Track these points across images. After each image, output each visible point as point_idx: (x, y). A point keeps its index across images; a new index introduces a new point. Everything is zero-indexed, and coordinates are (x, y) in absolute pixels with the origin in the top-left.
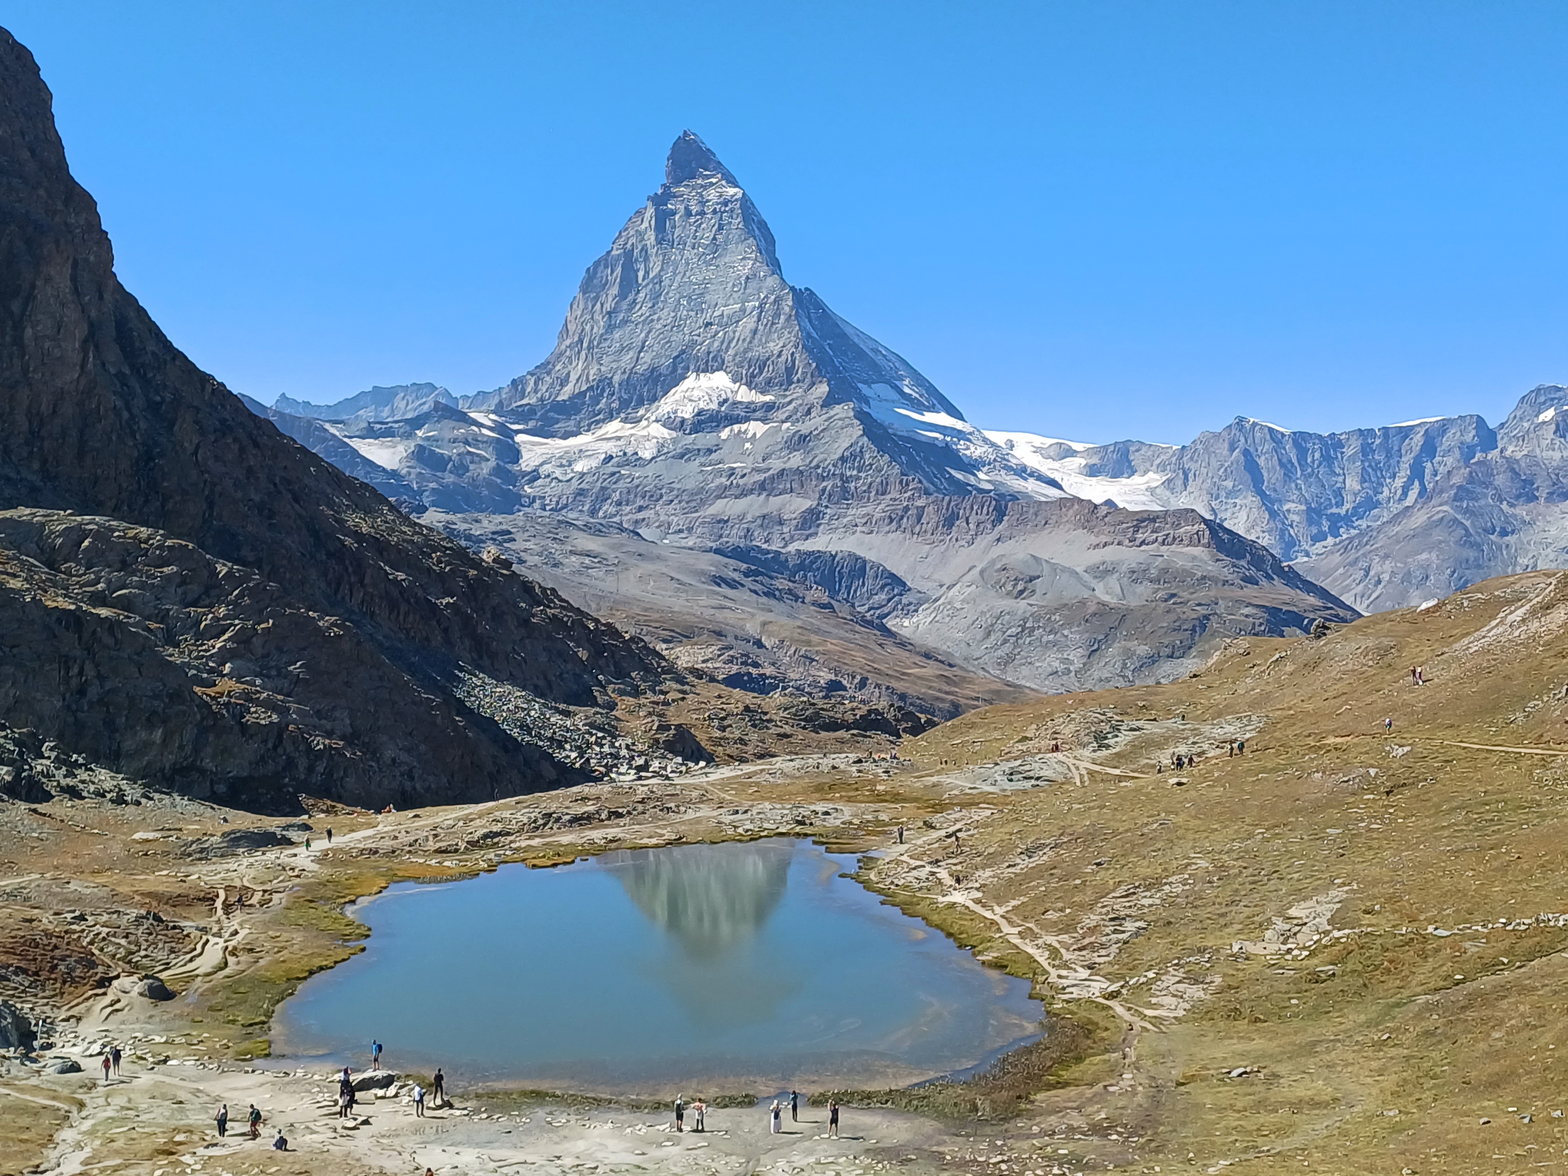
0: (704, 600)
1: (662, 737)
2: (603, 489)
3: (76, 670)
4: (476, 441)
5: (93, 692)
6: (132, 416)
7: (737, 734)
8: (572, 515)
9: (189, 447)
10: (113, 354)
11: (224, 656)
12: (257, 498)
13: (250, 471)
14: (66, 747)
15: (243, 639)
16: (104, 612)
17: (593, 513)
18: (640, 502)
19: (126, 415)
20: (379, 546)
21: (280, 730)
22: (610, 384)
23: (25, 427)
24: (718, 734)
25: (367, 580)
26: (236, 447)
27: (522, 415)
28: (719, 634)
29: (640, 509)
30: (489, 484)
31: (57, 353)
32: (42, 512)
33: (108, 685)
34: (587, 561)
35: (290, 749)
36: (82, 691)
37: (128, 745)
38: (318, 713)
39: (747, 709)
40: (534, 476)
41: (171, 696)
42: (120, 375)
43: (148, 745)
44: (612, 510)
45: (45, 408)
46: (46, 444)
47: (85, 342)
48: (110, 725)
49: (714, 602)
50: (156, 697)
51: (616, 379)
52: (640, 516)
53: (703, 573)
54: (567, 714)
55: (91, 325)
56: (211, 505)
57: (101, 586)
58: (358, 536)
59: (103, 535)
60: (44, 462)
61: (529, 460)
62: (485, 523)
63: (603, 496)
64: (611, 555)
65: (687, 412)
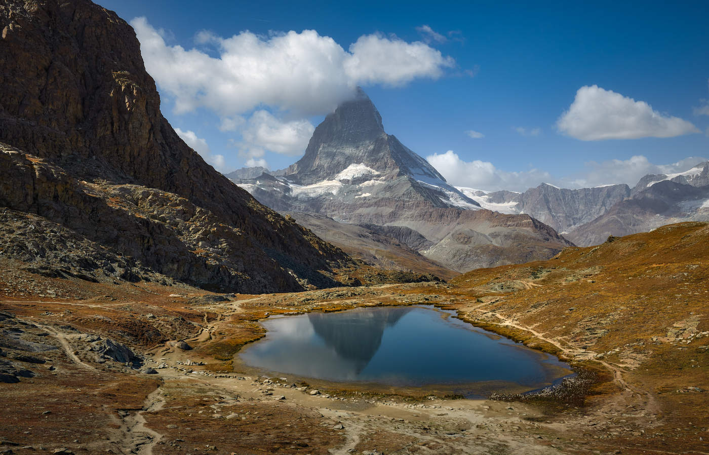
0: (356, 242)
3: (146, 241)
5: (152, 249)
6: (166, 158)
8: (309, 211)
9: (185, 170)
10: (159, 136)
11: (198, 240)
12: (208, 190)
13: (206, 181)
15: (205, 234)
16: (156, 221)
17: (317, 212)
18: (333, 208)
19: (163, 158)
21: (219, 267)
22: (323, 168)
25: (246, 222)
26: (201, 173)
27: (293, 178)
29: (333, 211)
31: (140, 133)
32: (134, 186)
33: (158, 247)
35: (223, 274)
36: (148, 249)
37: (165, 269)
38: (233, 262)
40: (296, 199)
41: (180, 252)
42: (162, 144)
44: (323, 210)
47: (150, 130)
48: (158, 261)
49: (359, 243)
50: (175, 252)
52: (333, 213)
53: (355, 233)
55: (152, 125)
57: (155, 213)
59: (155, 195)
61: (294, 193)
63: (320, 205)
64: (324, 226)
65: (349, 178)
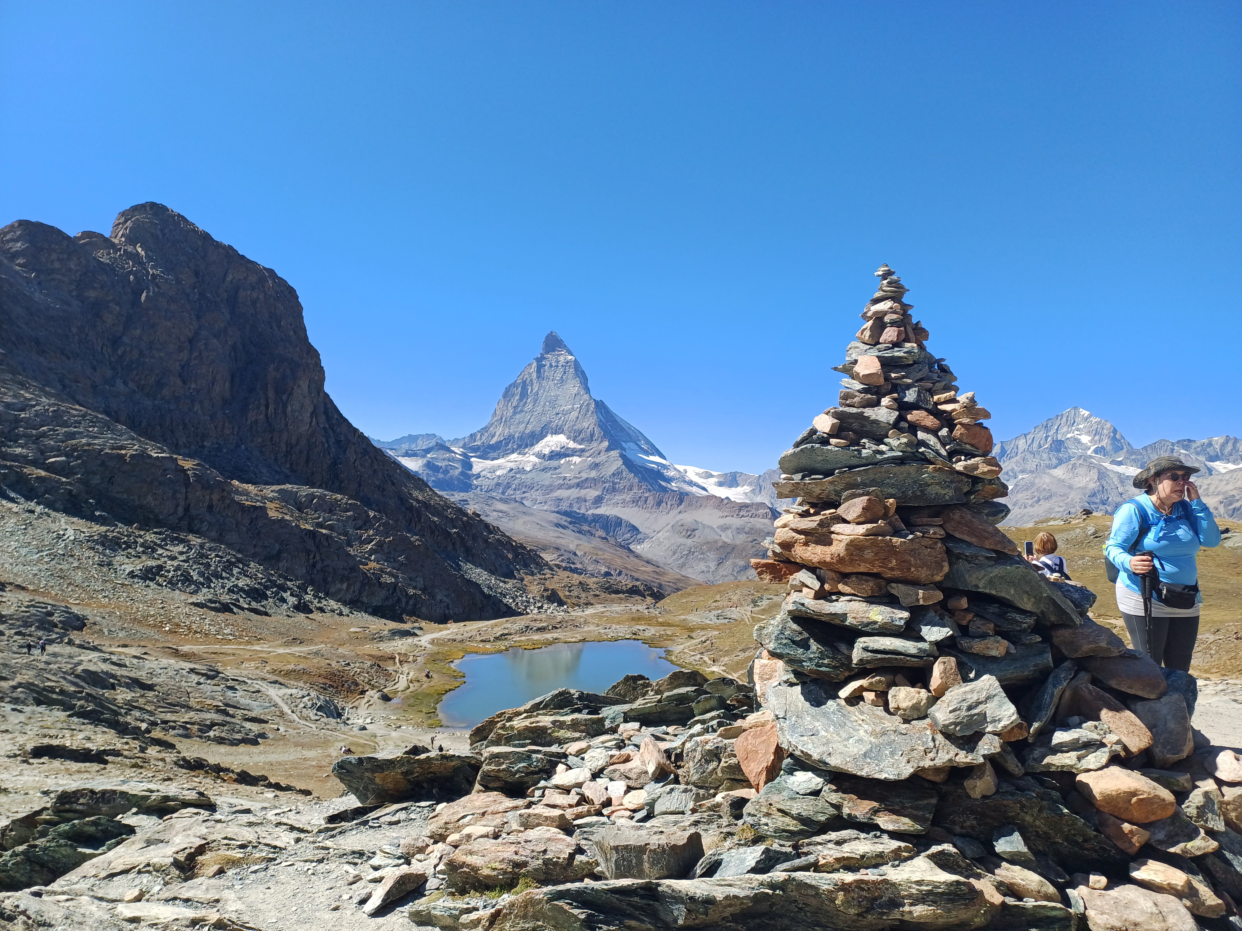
0: (552, 534)
1: (545, 594)
2: (508, 483)
3: (312, 556)
4: (453, 460)
5: (319, 566)
6: (329, 446)
7: (576, 594)
8: (494, 494)
9: (352, 461)
10: (322, 418)
11: (372, 552)
12: (377, 483)
13: (375, 471)
14: (317, 590)
15: (380, 545)
16: (324, 531)
17: (503, 493)
18: (524, 490)
19: (326, 445)
20: (426, 505)
21: (395, 586)
22: (514, 438)
23: (284, 449)
24: (568, 593)
25: (422, 520)
26: (370, 461)
27: (475, 449)
28: (558, 549)
29: (524, 492)
30: (458, 479)
31: (300, 418)
32: (296, 486)
33: (325, 564)
34: (501, 514)
35: (399, 594)
36: (314, 566)
37: (333, 590)
38: (410, 579)
39: (580, 583)
40: (478, 476)
41: (351, 569)
42: (325, 428)
43: (340, 590)
44: (511, 492)
45: (294, 441)
46: (293, 456)
47: (312, 414)
48: (325, 580)
49: (556, 535)
50: (344, 569)
51: (516, 436)
52: (524, 495)
53: (551, 522)
54: (505, 582)
55: (314, 406)
56: (360, 486)
57: (321, 520)
58: (418, 501)
59: (322, 498)
60: (292, 465)
61: (476, 469)
62: (456, 496)
63: (508, 486)
64: (511, 513)
65: (547, 451)
